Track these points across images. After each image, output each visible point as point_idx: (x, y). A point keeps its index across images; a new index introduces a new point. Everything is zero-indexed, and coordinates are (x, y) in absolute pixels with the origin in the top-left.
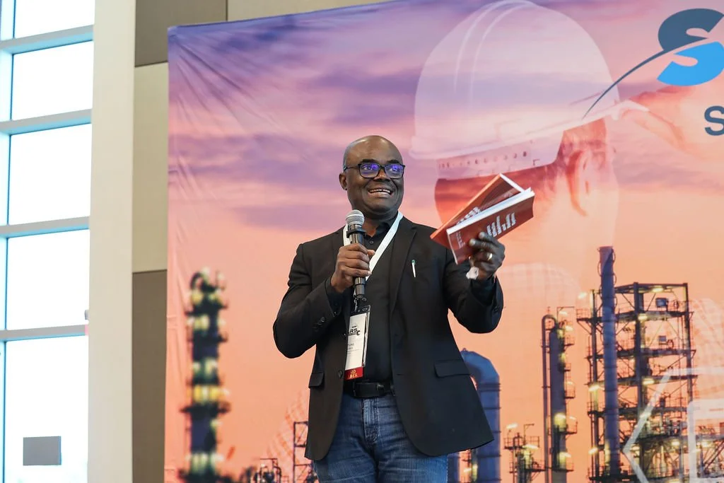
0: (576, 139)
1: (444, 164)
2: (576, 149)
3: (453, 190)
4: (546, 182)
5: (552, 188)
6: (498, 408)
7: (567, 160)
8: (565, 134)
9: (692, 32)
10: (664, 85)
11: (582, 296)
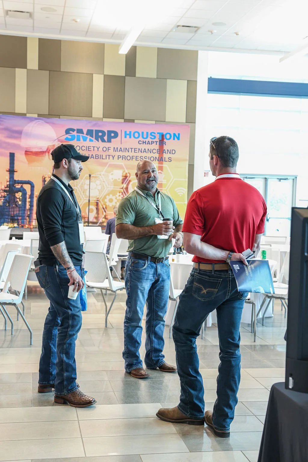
0: (50, 147)
1: (26, 148)
2: (50, 149)
3: (28, 153)
4: (44, 154)
5: (45, 155)
6: (34, 190)
7: (48, 151)
8: (48, 146)
9: (70, 132)
10: (65, 140)
11: (49, 173)
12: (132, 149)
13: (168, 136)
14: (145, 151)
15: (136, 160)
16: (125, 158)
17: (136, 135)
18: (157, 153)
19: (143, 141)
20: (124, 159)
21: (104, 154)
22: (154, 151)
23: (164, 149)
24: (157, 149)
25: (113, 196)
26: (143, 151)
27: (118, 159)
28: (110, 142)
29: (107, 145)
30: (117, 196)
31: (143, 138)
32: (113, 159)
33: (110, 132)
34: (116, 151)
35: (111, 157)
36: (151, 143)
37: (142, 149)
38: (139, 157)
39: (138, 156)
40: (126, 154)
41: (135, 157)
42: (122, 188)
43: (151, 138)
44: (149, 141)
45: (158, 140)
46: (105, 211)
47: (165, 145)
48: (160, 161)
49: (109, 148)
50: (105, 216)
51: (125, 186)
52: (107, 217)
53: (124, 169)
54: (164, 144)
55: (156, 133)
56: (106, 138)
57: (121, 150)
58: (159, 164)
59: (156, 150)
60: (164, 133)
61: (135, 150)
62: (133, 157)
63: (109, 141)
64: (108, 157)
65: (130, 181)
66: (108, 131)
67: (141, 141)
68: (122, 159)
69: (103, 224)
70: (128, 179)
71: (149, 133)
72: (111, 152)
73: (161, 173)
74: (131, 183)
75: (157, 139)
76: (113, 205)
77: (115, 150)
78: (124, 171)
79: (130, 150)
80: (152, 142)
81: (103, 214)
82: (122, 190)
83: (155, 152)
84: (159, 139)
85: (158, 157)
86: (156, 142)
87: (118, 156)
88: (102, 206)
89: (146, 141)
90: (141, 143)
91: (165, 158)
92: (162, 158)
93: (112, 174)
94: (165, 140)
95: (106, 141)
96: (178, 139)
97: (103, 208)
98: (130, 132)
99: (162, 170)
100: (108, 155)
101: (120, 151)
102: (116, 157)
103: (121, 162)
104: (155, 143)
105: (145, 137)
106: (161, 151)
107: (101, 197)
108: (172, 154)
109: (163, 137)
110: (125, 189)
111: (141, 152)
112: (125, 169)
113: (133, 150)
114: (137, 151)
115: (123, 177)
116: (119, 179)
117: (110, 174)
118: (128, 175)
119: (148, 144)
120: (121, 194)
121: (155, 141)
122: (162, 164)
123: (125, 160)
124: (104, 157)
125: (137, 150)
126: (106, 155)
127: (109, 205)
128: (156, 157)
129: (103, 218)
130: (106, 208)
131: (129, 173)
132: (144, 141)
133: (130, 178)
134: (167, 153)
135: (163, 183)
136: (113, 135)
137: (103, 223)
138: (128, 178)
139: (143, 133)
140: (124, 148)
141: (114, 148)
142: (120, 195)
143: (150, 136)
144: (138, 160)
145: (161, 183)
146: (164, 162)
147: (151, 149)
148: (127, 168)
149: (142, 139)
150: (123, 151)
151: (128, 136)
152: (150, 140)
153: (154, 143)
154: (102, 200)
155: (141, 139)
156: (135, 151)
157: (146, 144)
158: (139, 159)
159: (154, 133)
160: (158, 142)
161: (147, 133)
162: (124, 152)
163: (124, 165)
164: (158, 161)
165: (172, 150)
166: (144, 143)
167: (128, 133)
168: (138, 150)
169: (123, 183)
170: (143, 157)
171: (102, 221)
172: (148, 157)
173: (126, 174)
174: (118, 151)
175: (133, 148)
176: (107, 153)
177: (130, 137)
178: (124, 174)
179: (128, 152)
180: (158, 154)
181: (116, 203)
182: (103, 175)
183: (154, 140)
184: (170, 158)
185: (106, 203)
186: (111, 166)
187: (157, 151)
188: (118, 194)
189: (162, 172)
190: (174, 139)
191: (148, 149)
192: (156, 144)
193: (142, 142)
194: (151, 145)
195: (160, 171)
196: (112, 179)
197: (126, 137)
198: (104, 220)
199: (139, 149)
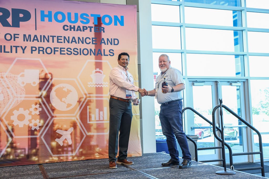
12: (53, 37)
13: (107, 20)
14: (74, 40)
15: (61, 54)
16: (43, 51)
17: (60, 17)
18: (93, 43)
19: (70, 26)
20: (41, 52)
21: (8, 46)
22: (88, 41)
23: (103, 37)
24: (93, 38)
25: (25, 110)
26: (70, 41)
27: (32, 53)
28: (18, 26)
29: (13, 31)
30: (31, 110)
31: (70, 21)
32: (24, 52)
33: (16, 12)
34: (27, 41)
35: (19, 50)
36: (82, 29)
37: (69, 37)
38: (65, 50)
39: (65, 48)
40: (45, 45)
41: (59, 50)
42: (40, 97)
43: (82, 22)
44: (79, 27)
45: (93, 26)
46: (12, 136)
47: (104, 32)
48: (97, 55)
49: (16, 36)
50: (12, 144)
51: (44, 93)
52: (14, 145)
53: (41, 67)
54: (102, 31)
55: (90, 16)
56: (10, 20)
57: (36, 37)
58: (96, 59)
59: (91, 39)
60: (102, 16)
61: (58, 39)
62: (56, 49)
63: (16, 24)
64: (14, 49)
65: (52, 85)
66: (13, 10)
67: (67, 26)
68: (39, 53)
69: (8, 158)
70: (49, 83)
71: (79, 15)
72: (20, 41)
73: (99, 72)
74: (54, 89)
75: (91, 24)
76: (25, 125)
77: (27, 38)
78: (43, 71)
79: (51, 39)
80: (83, 27)
81: (8, 141)
82: (40, 100)
83: (90, 43)
84: (94, 23)
85: (95, 49)
86: (91, 28)
87: (32, 47)
88: (7, 127)
89: (74, 26)
90: (67, 29)
91: (104, 50)
92: (100, 50)
93: (23, 76)
94: (103, 26)
95: (11, 24)
96: (122, 24)
97: (8, 131)
98: (50, 13)
99: (101, 68)
100: (14, 46)
101: (34, 40)
102: (28, 50)
103: (36, 57)
104: (89, 29)
105: (73, 20)
106: (98, 40)
107: (4, 113)
108: (114, 44)
109: (99, 20)
110: (45, 97)
111: (68, 42)
112: (44, 66)
113: (55, 39)
114: (63, 41)
115: (41, 80)
116: (34, 83)
117: (19, 76)
118: (49, 76)
119: (77, 30)
120: (38, 106)
121: (89, 27)
122: (101, 59)
123: (43, 53)
124: (8, 49)
125: (61, 39)
126: (11, 47)
127: (18, 125)
128: (91, 50)
129: (8, 147)
130: (13, 130)
131: (50, 73)
132: (72, 27)
133: (53, 80)
134: (108, 44)
135: (103, 86)
136: (21, 15)
137: (8, 156)
138: (49, 80)
139: (69, 14)
140: (41, 36)
141: (25, 35)
142: (36, 109)
143: (80, 19)
144: (65, 54)
145: (100, 86)
146: (103, 57)
147: (83, 38)
148: (47, 66)
149: (69, 24)
150: (39, 40)
151: (46, 19)
152: (81, 25)
153: (87, 29)
154: (6, 118)
155: (66, 22)
156: (59, 41)
157: (74, 30)
158: (66, 52)
159: (87, 15)
160: (92, 27)
161: (76, 15)
162: (41, 41)
163: (41, 61)
164: (94, 54)
165: (114, 39)
166: (72, 30)
167: (46, 13)
168: (63, 38)
169: (40, 89)
170: (71, 49)
171: (5, 153)
172: (79, 50)
173: (46, 74)
174: (32, 39)
175: (55, 36)
176: (12, 43)
177: (50, 20)
178: (43, 75)
179: (48, 41)
180: (94, 45)
181: (30, 121)
182: (7, 77)
183: (87, 25)
184: (111, 51)
185: (13, 121)
186: (20, 62)
187: (93, 41)
188: (34, 106)
189: (101, 71)
190: (116, 24)
191: (79, 38)
192: (91, 31)
193: (69, 28)
194: (82, 32)
195: (98, 70)
196: (23, 83)
197: (43, 20)
198: (9, 150)
199: (65, 37)
